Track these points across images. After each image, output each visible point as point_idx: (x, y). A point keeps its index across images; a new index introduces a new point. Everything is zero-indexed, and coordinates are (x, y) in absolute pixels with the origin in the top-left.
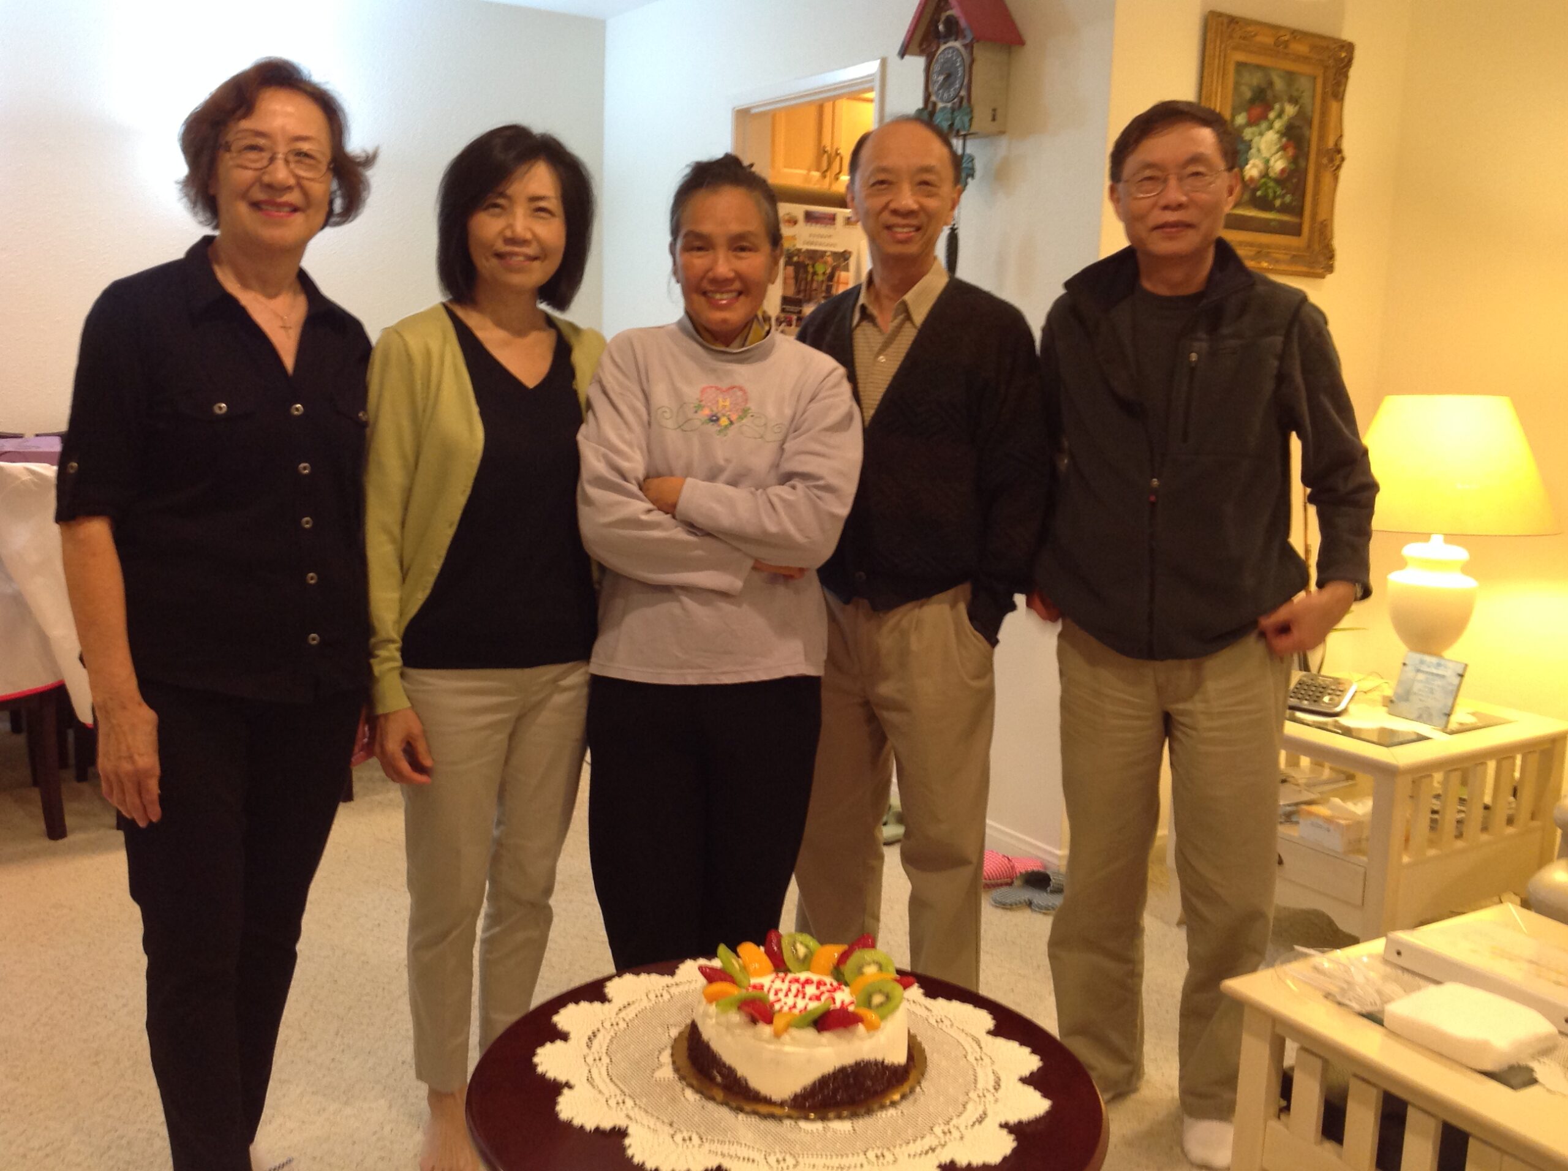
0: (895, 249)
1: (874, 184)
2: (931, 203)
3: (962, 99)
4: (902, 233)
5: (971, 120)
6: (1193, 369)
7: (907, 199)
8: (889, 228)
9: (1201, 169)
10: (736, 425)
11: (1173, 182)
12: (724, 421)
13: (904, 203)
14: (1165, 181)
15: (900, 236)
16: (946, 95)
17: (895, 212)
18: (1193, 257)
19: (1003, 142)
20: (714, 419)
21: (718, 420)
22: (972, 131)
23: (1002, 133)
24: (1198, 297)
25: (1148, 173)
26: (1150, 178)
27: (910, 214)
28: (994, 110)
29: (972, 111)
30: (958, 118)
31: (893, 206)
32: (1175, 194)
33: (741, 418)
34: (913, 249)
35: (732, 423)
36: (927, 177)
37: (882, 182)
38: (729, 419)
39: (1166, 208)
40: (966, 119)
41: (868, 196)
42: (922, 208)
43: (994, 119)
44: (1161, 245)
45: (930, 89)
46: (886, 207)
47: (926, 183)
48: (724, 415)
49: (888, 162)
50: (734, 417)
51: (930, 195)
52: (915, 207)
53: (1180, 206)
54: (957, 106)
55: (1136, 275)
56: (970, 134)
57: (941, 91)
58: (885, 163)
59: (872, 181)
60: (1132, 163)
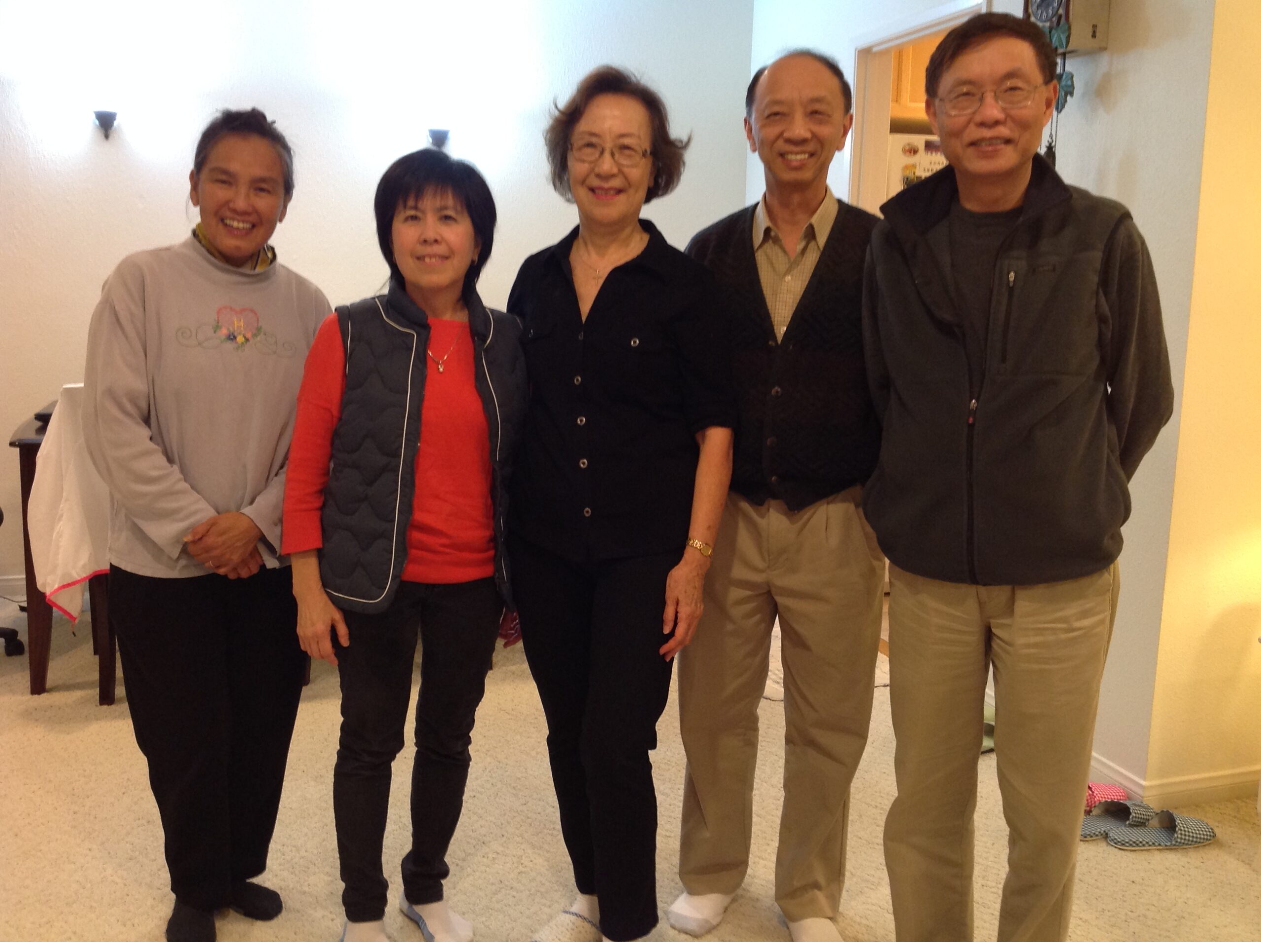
0: (789, 176)
1: (769, 116)
2: (824, 131)
3: (1060, 17)
4: (796, 158)
5: (1068, 38)
6: (1011, 290)
7: (800, 128)
8: (782, 155)
9: (1020, 84)
10: (251, 341)
11: (989, 98)
12: (240, 339)
13: (797, 132)
14: (982, 99)
15: (795, 164)
16: (1044, 14)
17: (789, 141)
18: (1009, 175)
19: (1104, 60)
20: (232, 337)
21: (235, 338)
22: (1070, 48)
23: (1103, 49)
24: (1017, 212)
25: (965, 89)
26: (967, 94)
27: (804, 141)
28: (1095, 26)
29: (1069, 28)
30: (1056, 36)
31: (786, 135)
32: (993, 110)
33: (255, 335)
34: (806, 175)
35: (247, 340)
36: (817, 107)
37: (776, 114)
38: (245, 337)
39: (982, 124)
40: (1063, 38)
41: (763, 126)
42: (814, 136)
43: (1094, 36)
44: (976, 164)
45: (1030, 10)
46: (781, 135)
47: (815, 112)
48: (240, 334)
49: (782, 95)
50: (249, 335)
51: (821, 123)
52: (808, 135)
53: (997, 123)
54: (1055, 24)
55: (954, 193)
56: (1071, 52)
57: (1040, 12)
58: (779, 96)
59: (767, 113)
60: (948, 80)
